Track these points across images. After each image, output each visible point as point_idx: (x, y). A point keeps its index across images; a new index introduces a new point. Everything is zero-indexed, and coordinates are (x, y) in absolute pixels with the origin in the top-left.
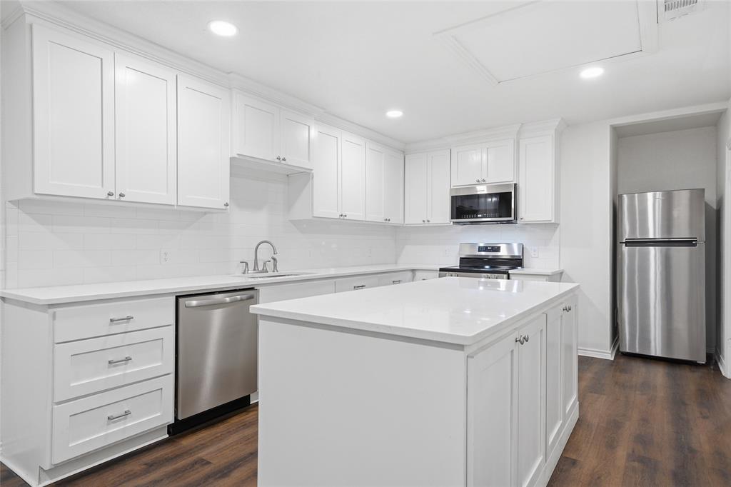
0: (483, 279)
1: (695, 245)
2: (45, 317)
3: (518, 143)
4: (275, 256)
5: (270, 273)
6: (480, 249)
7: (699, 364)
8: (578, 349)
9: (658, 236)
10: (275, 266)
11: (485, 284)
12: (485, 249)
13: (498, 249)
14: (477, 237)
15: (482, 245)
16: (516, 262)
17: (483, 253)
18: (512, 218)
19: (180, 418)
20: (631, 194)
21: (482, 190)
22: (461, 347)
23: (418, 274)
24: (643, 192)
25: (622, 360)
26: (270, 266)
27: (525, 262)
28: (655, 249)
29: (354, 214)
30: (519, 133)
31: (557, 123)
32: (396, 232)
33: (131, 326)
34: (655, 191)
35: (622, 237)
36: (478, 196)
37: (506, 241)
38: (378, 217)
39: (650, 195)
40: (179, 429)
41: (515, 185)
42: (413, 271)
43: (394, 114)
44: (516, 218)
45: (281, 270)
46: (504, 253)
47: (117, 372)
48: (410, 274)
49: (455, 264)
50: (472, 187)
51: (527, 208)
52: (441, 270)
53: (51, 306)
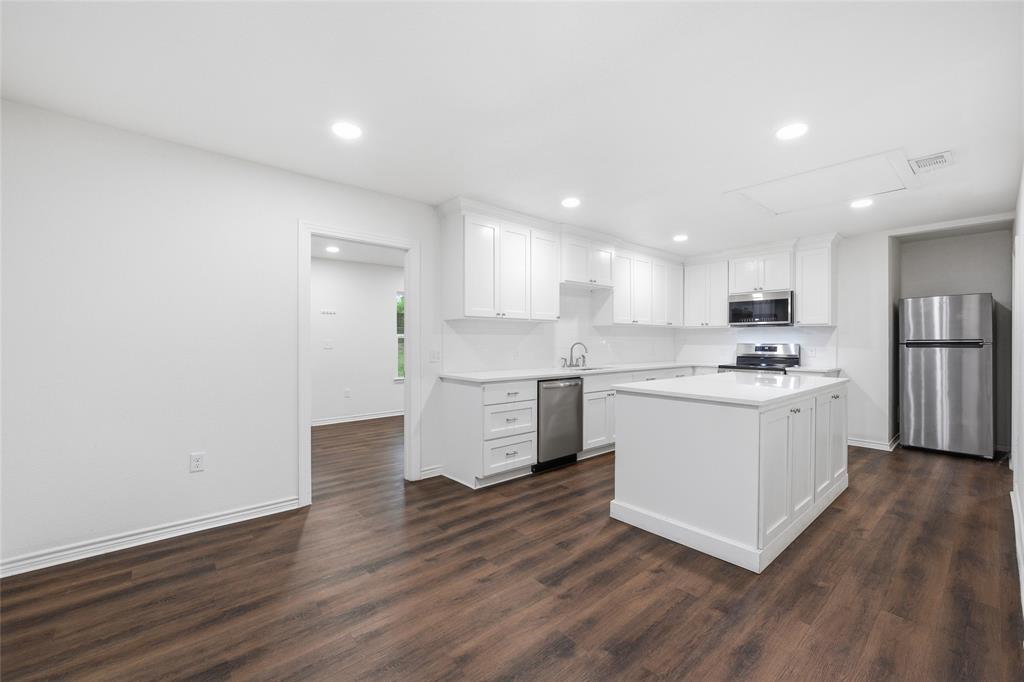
0: (760, 375)
1: (981, 346)
2: (478, 390)
3: (794, 254)
4: (585, 355)
5: (581, 368)
6: (757, 349)
7: (986, 459)
8: (847, 439)
9: (946, 337)
10: (584, 362)
11: (762, 380)
12: (762, 349)
13: (775, 349)
14: (754, 338)
15: (758, 345)
16: (793, 361)
17: (760, 353)
18: (789, 322)
19: (541, 461)
20: (916, 298)
21: (758, 297)
22: (756, 407)
23: (698, 370)
24: (930, 295)
25: (901, 452)
26: (581, 362)
27: (802, 361)
28: (941, 351)
29: (644, 320)
30: (795, 246)
31: (833, 237)
32: (674, 334)
33: (517, 398)
34: (941, 295)
35: (903, 337)
36: (753, 303)
37: (783, 342)
38: (660, 321)
39: (936, 300)
40: (539, 469)
41: (792, 292)
42: (693, 367)
43: (681, 238)
44: (792, 321)
45: (589, 364)
46: (780, 352)
47: (511, 427)
48: (691, 370)
49: (733, 362)
50: (749, 294)
51: (804, 313)
52: (720, 367)
53: (483, 383)
